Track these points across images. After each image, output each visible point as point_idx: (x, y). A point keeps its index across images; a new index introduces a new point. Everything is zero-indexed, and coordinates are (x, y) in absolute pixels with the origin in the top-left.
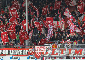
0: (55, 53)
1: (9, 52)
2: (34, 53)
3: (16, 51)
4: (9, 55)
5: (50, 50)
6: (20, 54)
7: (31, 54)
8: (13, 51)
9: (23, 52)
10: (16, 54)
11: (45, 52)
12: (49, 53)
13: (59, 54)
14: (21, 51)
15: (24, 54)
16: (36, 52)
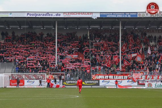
0: (148, 78)
1: (114, 77)
2: (132, 78)
3: (119, 76)
4: (114, 79)
5: (144, 76)
6: (122, 79)
7: (130, 79)
8: (116, 76)
9: (124, 77)
10: (119, 79)
11: (140, 77)
12: (143, 78)
13: (150, 79)
14: (122, 77)
15: (125, 78)
16: (134, 77)
